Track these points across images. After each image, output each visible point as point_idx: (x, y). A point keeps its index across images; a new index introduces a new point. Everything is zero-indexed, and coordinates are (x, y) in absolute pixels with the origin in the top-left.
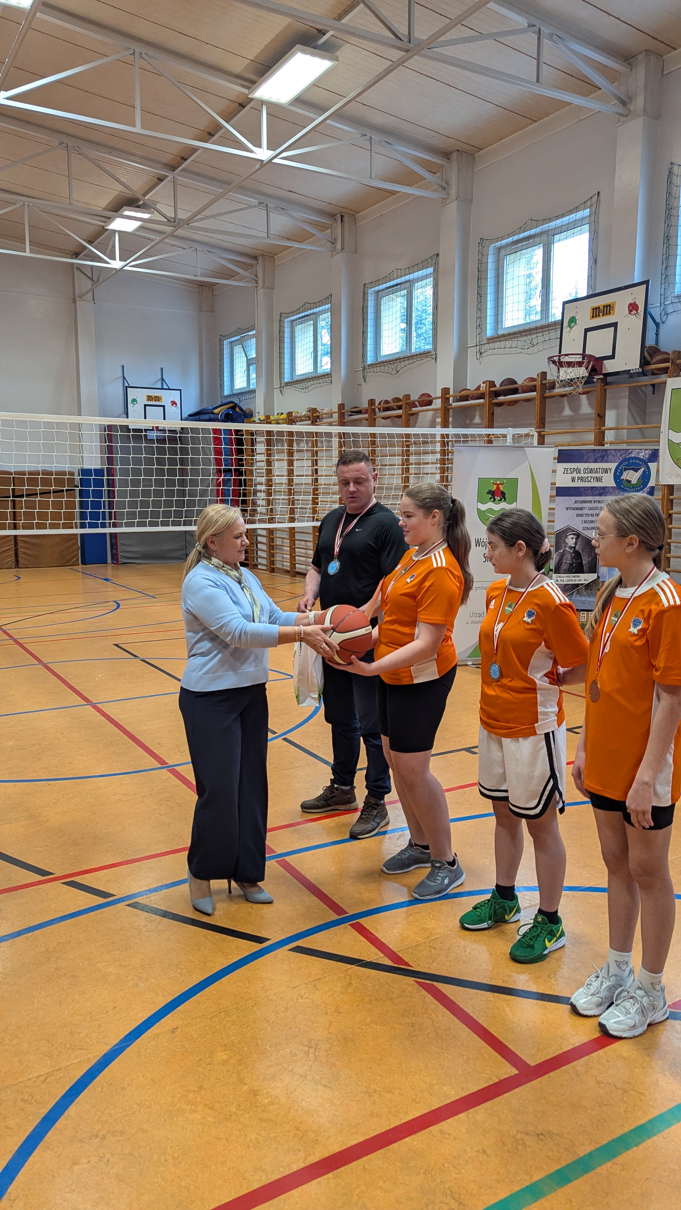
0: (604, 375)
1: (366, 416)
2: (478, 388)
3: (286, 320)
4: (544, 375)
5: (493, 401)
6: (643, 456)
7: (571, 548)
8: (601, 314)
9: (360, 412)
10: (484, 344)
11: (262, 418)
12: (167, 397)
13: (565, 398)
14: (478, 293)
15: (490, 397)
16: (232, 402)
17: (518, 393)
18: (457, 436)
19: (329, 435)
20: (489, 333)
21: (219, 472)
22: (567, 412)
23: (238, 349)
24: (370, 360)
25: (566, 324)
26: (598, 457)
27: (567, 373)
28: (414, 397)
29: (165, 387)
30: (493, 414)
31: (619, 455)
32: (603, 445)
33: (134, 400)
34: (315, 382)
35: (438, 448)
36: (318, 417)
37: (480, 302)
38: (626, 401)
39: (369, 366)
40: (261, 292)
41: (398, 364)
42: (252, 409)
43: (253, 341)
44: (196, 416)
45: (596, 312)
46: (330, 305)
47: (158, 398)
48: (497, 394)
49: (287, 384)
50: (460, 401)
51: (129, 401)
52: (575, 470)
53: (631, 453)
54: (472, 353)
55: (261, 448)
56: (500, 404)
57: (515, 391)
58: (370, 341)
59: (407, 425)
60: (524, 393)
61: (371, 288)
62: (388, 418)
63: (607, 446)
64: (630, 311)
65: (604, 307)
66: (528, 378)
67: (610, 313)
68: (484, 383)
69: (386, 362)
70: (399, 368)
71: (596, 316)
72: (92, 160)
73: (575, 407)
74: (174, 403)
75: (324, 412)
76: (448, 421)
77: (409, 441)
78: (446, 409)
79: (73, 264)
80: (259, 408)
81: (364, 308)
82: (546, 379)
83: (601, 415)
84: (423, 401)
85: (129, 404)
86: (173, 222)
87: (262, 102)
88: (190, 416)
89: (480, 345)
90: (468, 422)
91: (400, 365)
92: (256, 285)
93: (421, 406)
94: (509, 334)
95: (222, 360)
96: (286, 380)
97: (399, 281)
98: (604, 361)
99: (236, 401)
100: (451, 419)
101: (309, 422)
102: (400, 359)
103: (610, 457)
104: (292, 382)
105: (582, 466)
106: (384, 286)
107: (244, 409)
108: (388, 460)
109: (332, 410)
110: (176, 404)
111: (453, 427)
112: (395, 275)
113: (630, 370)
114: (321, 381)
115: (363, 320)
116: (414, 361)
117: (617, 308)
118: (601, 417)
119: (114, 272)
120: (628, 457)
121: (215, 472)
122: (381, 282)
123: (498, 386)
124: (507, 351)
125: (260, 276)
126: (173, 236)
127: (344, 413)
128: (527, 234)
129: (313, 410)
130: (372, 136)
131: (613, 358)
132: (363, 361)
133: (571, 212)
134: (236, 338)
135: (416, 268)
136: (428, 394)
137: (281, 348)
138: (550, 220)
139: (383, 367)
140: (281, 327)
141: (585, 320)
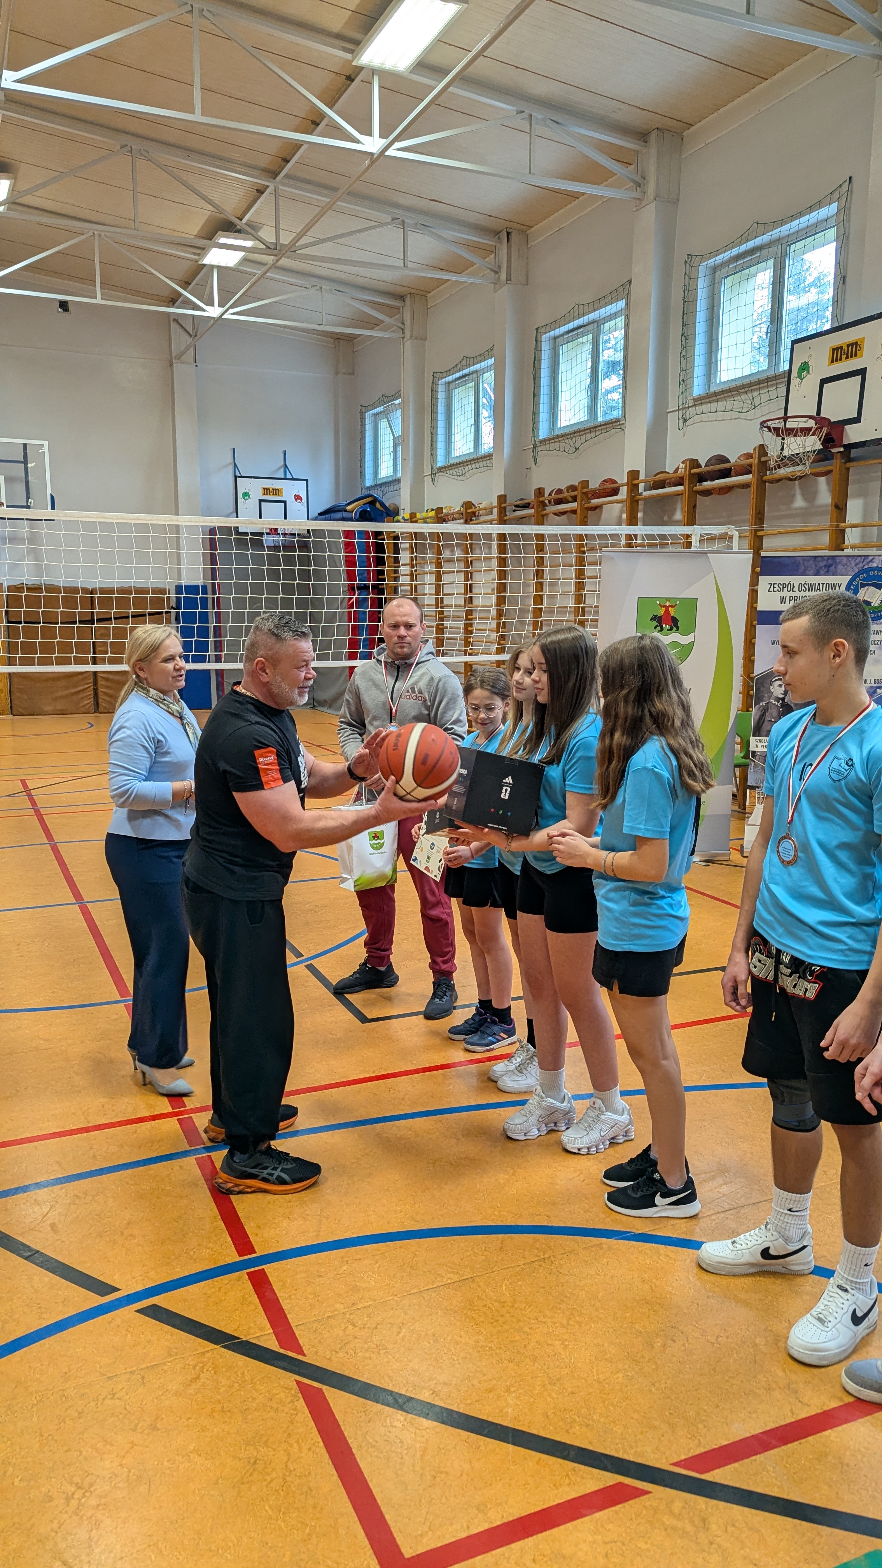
0: (845, 446)
1: (532, 511)
2: (676, 471)
3: (440, 382)
4: (762, 450)
5: (695, 488)
8: (844, 357)
9: (526, 506)
10: (689, 407)
11: (407, 516)
12: (289, 489)
13: (797, 482)
14: (683, 334)
15: (690, 482)
16: (371, 496)
17: (731, 476)
18: (651, 537)
19: (488, 536)
20: (698, 390)
21: (351, 589)
22: (799, 502)
23: (383, 424)
24: (543, 433)
25: (794, 373)
26: (821, 568)
27: (795, 446)
28: (594, 484)
29: (289, 476)
30: (695, 506)
31: (853, 565)
32: (843, 550)
33: (246, 494)
34: (474, 466)
36: (474, 513)
37: (684, 347)
38: (878, 485)
39: (541, 442)
40: (408, 344)
41: (577, 438)
42: (397, 504)
43: (399, 412)
44: (327, 514)
46: (493, 359)
47: (277, 492)
48: (701, 478)
49: (440, 469)
50: (655, 489)
51: (240, 495)
52: (785, 586)
53: (871, 561)
54: (673, 420)
55: (404, 557)
56: (707, 493)
57: (726, 473)
58: (544, 408)
59: (584, 523)
60: (738, 475)
61: (545, 333)
62: (563, 513)
63: (848, 552)
66: (744, 454)
67: (856, 355)
68: (684, 462)
69: (563, 436)
70: (578, 444)
72: (164, 168)
73: (810, 496)
74: (298, 498)
75: (481, 506)
76: (636, 517)
77: (585, 545)
78: (633, 502)
79: (168, 314)
80: (404, 500)
81: (537, 361)
82: (765, 455)
83: (840, 506)
84: (606, 489)
85: (239, 500)
86: (274, 249)
87: (373, 71)
88: (320, 514)
89: (684, 408)
90: (666, 518)
91: (579, 440)
92: (402, 335)
93: (604, 497)
94: (723, 392)
95: (363, 438)
96: (439, 464)
97: (581, 321)
98: (845, 427)
99: (376, 493)
100: (640, 515)
101: (462, 521)
102: (581, 431)
103: (840, 567)
104: (445, 467)
105: (796, 580)
106: (562, 330)
107: (387, 506)
108: (561, 572)
109: (490, 503)
110: (301, 499)
111: (644, 525)
112: (576, 314)
114: (480, 464)
115: (535, 379)
116: (597, 433)
117: (865, 347)
118: (840, 508)
119: (212, 322)
120: (866, 567)
121: (346, 589)
122: (557, 324)
123: (703, 466)
124: (720, 415)
125: (408, 322)
126: (276, 267)
127: (506, 508)
128: (750, 245)
129: (468, 505)
130: (534, 114)
131: (860, 422)
132: (534, 436)
133: (811, 209)
134: (381, 409)
135: (602, 302)
136: (611, 479)
137: (434, 420)
138: (783, 222)
139: (557, 444)
140: (434, 391)
141: (822, 368)
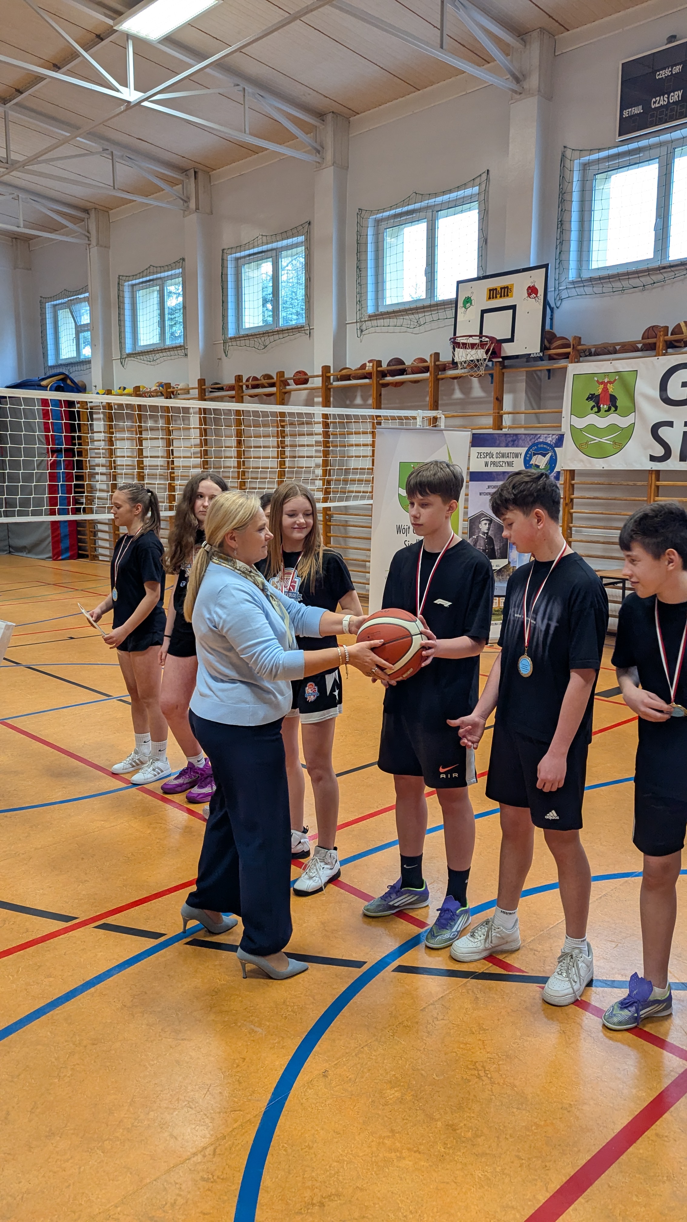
0: (502, 358)
1: (233, 393)
2: (363, 366)
3: (126, 284)
4: (437, 355)
5: (381, 382)
6: (551, 441)
7: (484, 533)
8: (498, 296)
9: (221, 389)
10: (365, 321)
11: (101, 392)
13: (455, 381)
14: (357, 267)
15: (377, 377)
16: (62, 374)
17: (406, 374)
18: (339, 416)
19: (188, 410)
20: (371, 310)
22: (458, 395)
24: (231, 333)
25: (460, 304)
26: (509, 442)
27: (462, 355)
28: (289, 374)
30: (380, 395)
31: (528, 440)
32: (502, 430)
34: (165, 354)
35: (319, 429)
36: (173, 392)
37: (359, 276)
38: (524, 385)
39: (231, 339)
40: (94, 249)
41: (266, 338)
42: (86, 379)
43: (86, 305)
44: (23, 385)
45: (493, 293)
46: (181, 270)
48: (383, 374)
49: (130, 355)
50: (341, 381)
52: (488, 454)
53: (539, 438)
54: (351, 331)
55: (99, 425)
56: (386, 385)
57: (402, 372)
58: (231, 313)
59: (282, 404)
60: (413, 374)
61: (231, 254)
62: (256, 396)
63: (505, 431)
64: (529, 295)
65: (501, 288)
66: (419, 359)
67: (508, 295)
68: (370, 362)
69: (252, 335)
70: (267, 342)
71: (493, 298)
73: (466, 390)
76: (329, 401)
77: (284, 421)
78: (326, 388)
80: (95, 379)
81: (224, 276)
82: (438, 360)
83: (500, 398)
84: (299, 379)
86: (5, 163)
88: (15, 384)
89: (361, 322)
90: (348, 402)
91: (267, 340)
92: (88, 242)
93: (297, 384)
94: (394, 312)
95: (44, 325)
96: (128, 351)
97: (265, 248)
98: (504, 345)
99: (66, 372)
100: (332, 399)
101: (163, 396)
102: (268, 333)
103: (521, 441)
104: (135, 354)
105: (494, 450)
106: (247, 252)
107: (76, 382)
109: (188, 385)
111: (334, 407)
112: (261, 241)
113: (530, 354)
114: (172, 353)
115: (223, 289)
116: (282, 335)
117: (515, 290)
118: (499, 400)
120: (536, 441)
121: (44, 452)
122: (241, 249)
123: (385, 365)
124: (391, 329)
125: (93, 232)
127: (204, 389)
128: (411, 207)
129: (166, 385)
130: (246, 88)
131: (513, 341)
132: (223, 333)
133: (458, 188)
134: (63, 301)
135: (284, 235)
136: (303, 372)
137: (121, 314)
138: (436, 195)
139: (247, 341)
140: (120, 291)
141: (481, 301)
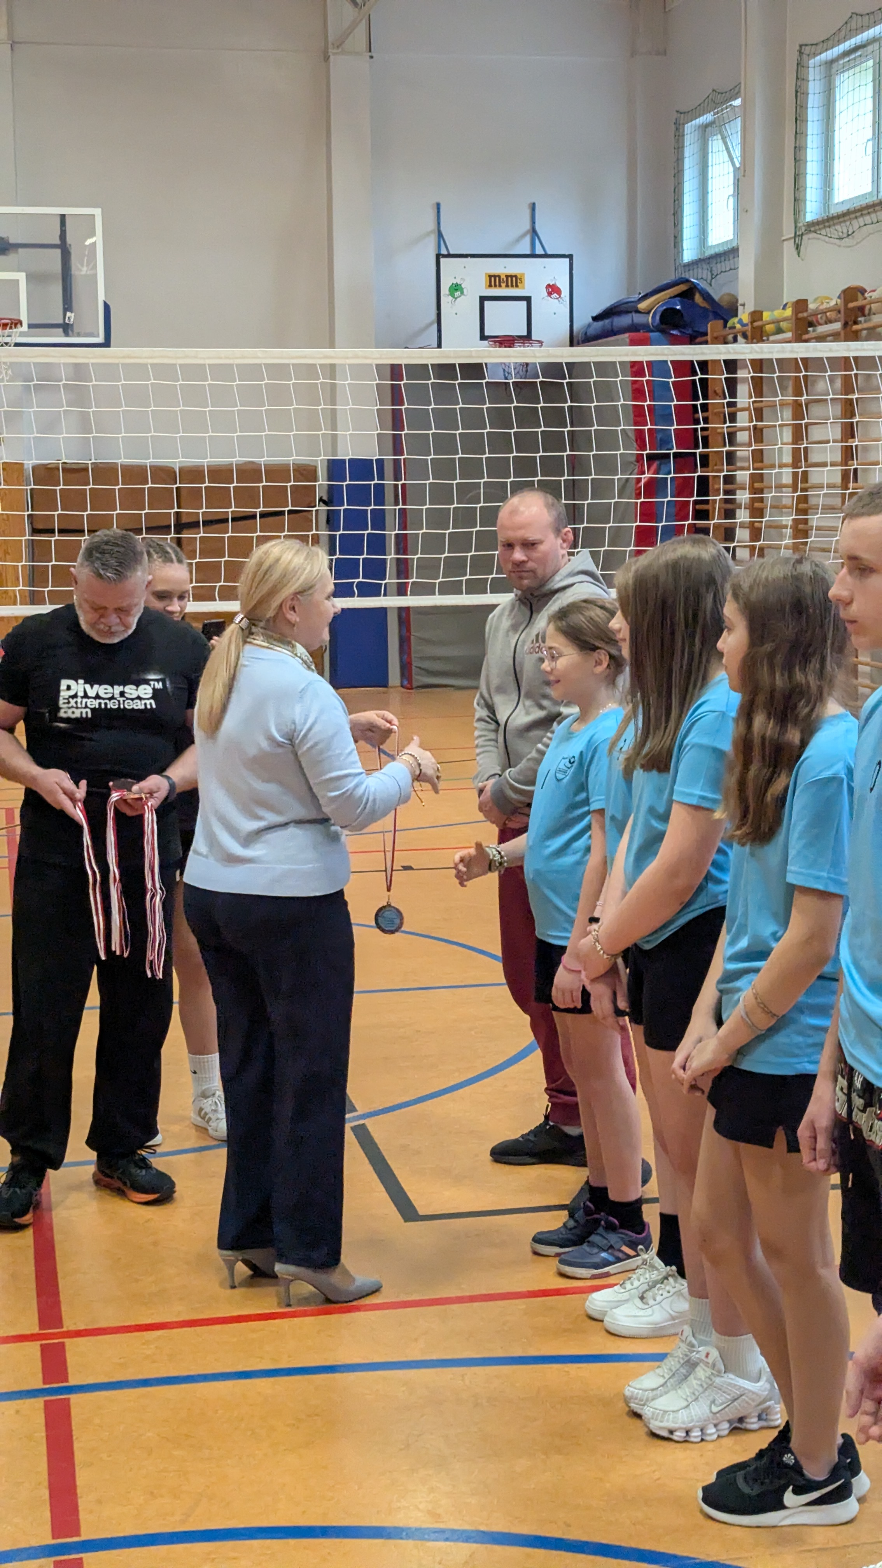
12: (539, 276)
16: (688, 281)
23: (716, 145)
29: (539, 251)
33: (456, 288)
36: (861, 309)
42: (733, 295)
44: (607, 317)
47: (513, 280)
49: (811, 227)
51: (444, 290)
75: (875, 295)
80: (745, 290)
85: (443, 302)
95: (679, 172)
96: (810, 217)
99: (695, 276)
121: (628, 464)
129: (851, 293)
134: (708, 118)
137: (800, 134)
140: (801, 80)
